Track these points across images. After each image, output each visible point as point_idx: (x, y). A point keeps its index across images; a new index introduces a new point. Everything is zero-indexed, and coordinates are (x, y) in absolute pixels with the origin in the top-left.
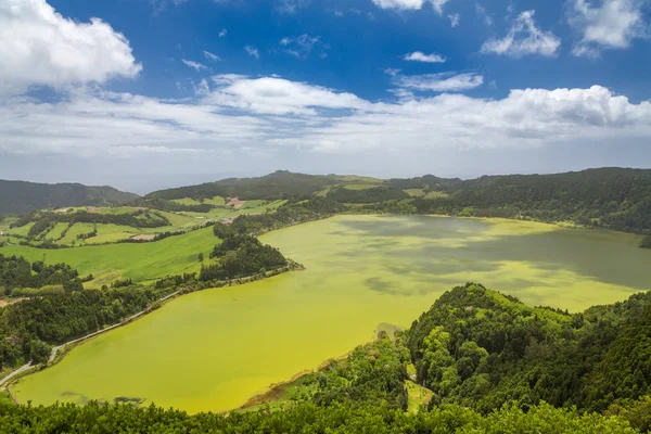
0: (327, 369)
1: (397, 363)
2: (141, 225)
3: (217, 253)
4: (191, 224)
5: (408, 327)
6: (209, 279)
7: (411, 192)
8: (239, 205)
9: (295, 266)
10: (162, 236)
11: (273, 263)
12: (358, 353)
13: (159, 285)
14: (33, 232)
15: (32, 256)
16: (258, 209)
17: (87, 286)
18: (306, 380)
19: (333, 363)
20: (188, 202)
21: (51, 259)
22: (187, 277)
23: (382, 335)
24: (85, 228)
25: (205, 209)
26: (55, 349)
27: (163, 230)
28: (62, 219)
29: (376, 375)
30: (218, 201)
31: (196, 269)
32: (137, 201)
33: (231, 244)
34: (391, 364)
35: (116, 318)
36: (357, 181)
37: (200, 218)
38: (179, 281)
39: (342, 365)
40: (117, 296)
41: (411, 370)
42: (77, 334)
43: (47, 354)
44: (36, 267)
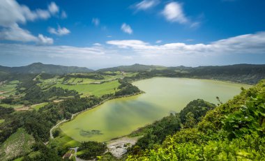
0: (155, 124)
1: (177, 123)
2: (96, 79)
3: (119, 88)
4: (111, 79)
5: (180, 112)
6: (117, 95)
7: (177, 71)
8: (125, 74)
9: (143, 92)
10: (103, 82)
11: (136, 91)
12: (164, 119)
13: (103, 97)
14: (64, 80)
15: (65, 87)
16: (130, 75)
17: (81, 97)
18: (149, 127)
19: (157, 122)
20: (109, 72)
21: (70, 88)
22: (111, 95)
23: (171, 114)
24: (80, 80)
25: (114, 75)
26: (73, 115)
27: (103, 80)
28: (73, 76)
29: (171, 126)
30: (118, 72)
31: (114, 92)
32: (94, 72)
33: (124, 85)
34: (175, 123)
35: (91, 106)
36: (159, 67)
37: (113, 77)
38: (109, 96)
39: (160, 123)
40: (91, 99)
41: (182, 125)
42: (80, 111)
43: (70, 116)
44: (66, 91)
